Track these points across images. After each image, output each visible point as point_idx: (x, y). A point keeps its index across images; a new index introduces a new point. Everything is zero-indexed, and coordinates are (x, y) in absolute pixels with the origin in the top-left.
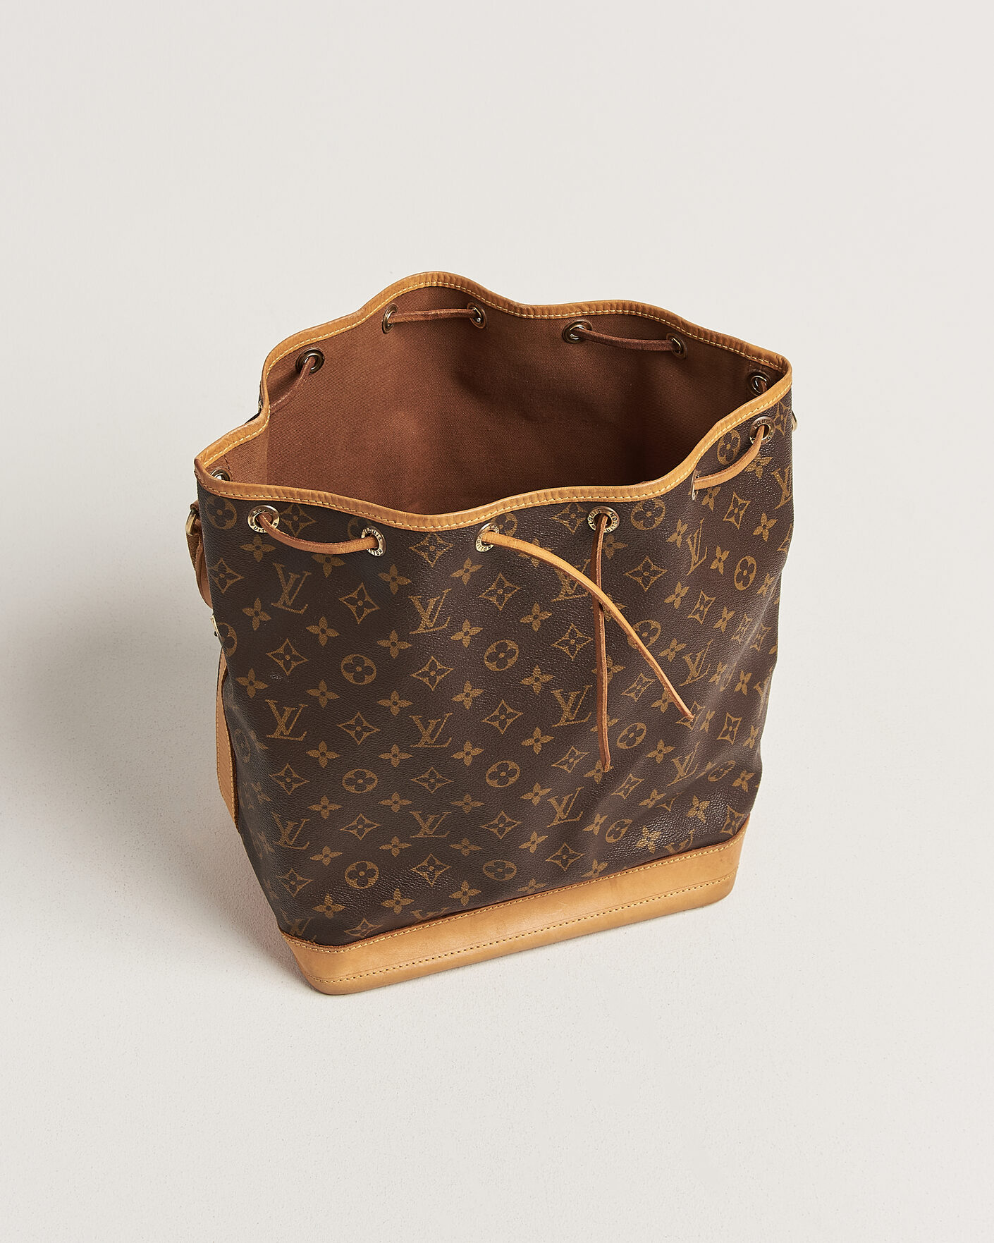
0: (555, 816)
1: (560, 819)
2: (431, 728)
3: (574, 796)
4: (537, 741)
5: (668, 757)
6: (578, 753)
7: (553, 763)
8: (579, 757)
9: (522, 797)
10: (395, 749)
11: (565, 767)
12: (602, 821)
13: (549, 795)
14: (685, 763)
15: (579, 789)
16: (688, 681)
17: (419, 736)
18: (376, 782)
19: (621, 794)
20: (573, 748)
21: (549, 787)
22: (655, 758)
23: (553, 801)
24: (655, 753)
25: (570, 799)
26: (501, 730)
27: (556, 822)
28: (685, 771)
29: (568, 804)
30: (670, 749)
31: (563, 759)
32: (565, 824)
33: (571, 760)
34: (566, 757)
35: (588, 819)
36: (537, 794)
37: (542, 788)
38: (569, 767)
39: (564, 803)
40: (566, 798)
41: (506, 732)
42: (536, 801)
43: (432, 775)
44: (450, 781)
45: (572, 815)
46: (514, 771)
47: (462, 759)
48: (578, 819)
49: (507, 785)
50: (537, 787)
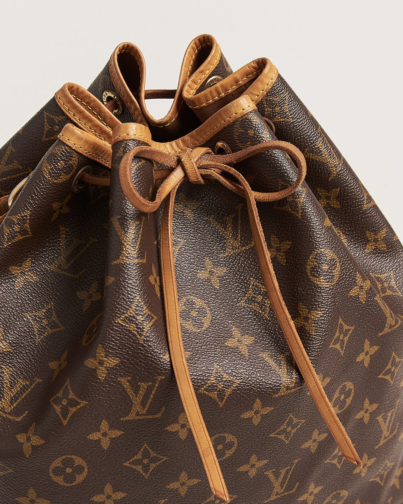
0: (272, 491)
1: (278, 494)
2: (142, 392)
3: (290, 469)
4: (257, 413)
5: (374, 415)
6: (295, 420)
7: (271, 433)
8: (296, 425)
9: (239, 469)
10: (104, 426)
11: (282, 437)
12: (316, 491)
13: (266, 468)
14: (388, 421)
15: (296, 461)
16: (386, 330)
17: (129, 405)
18: (86, 470)
19: (335, 461)
20: (291, 416)
21: (266, 459)
22: (362, 419)
23: (270, 474)
24: (362, 413)
25: (287, 472)
26: (219, 403)
27: (273, 497)
28: (388, 430)
29: (285, 478)
30: (375, 406)
31: (281, 429)
32: (282, 498)
33: (289, 429)
34: (284, 426)
35: (302, 489)
36: (253, 466)
37: (259, 459)
38: (287, 437)
39: (282, 476)
40: (283, 472)
41: (225, 405)
42: (252, 473)
43: (146, 454)
44: (165, 458)
45: (289, 487)
46: (231, 444)
47: (177, 432)
48: (294, 490)
49: (224, 458)
50: (253, 459)
